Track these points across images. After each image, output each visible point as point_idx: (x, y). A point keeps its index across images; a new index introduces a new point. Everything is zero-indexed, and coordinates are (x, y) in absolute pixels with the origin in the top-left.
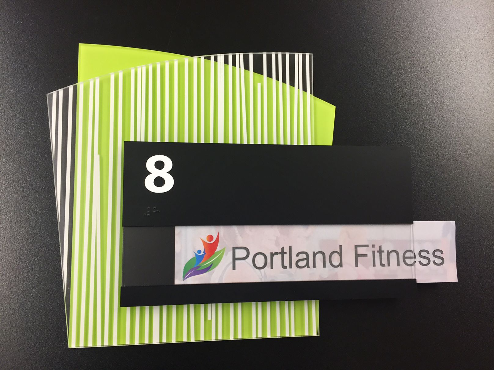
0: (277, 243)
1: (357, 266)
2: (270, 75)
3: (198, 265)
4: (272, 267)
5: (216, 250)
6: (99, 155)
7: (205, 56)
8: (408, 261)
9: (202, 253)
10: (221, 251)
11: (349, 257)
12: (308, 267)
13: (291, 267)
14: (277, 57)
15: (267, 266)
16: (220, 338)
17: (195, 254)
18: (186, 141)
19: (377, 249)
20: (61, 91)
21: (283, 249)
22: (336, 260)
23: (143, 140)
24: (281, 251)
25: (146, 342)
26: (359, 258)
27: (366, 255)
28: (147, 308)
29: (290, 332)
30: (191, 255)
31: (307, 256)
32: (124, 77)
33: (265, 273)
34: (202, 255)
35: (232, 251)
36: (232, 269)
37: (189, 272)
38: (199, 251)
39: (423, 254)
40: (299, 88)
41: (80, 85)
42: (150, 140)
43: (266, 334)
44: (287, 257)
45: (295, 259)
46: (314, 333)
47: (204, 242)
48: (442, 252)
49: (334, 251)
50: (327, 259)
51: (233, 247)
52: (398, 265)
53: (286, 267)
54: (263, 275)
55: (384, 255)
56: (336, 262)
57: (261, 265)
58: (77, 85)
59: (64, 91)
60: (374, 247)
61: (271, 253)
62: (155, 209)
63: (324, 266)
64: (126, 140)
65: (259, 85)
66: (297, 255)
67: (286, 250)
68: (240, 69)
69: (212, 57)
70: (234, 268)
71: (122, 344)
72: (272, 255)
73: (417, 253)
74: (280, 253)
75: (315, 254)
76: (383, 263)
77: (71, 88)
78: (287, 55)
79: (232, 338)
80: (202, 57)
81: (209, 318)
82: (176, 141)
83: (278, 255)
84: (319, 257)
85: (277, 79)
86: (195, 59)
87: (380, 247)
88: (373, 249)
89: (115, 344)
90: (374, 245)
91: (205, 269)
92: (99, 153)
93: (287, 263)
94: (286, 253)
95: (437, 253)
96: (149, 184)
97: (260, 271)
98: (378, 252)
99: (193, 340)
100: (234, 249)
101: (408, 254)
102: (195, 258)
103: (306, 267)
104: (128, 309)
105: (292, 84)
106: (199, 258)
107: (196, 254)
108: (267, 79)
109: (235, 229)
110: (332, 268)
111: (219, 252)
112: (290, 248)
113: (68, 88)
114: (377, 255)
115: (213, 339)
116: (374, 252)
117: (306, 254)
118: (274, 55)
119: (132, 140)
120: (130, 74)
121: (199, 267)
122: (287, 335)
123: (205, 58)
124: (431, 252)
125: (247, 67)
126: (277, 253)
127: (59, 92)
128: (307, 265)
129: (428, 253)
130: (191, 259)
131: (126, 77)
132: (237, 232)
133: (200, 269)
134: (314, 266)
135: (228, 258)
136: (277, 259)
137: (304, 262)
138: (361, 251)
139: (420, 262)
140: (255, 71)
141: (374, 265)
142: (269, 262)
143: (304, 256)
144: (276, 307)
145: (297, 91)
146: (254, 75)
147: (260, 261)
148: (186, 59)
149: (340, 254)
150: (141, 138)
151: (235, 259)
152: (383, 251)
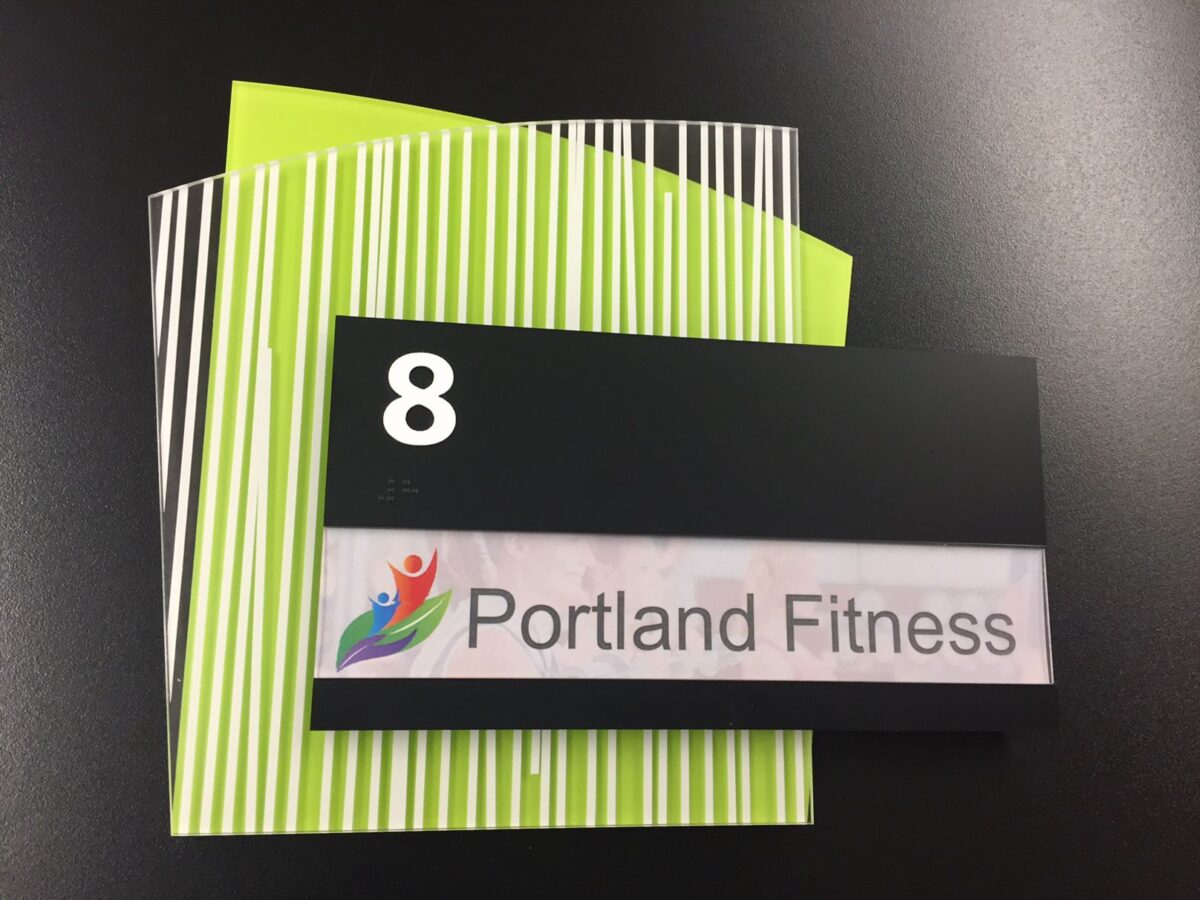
0: (587, 583)
1: (791, 647)
2: (694, 175)
3: (379, 633)
4: (572, 645)
5: (426, 594)
6: (270, 350)
7: (540, 123)
8: (922, 640)
9: (390, 602)
10: (440, 597)
11: (771, 625)
12: (667, 647)
13: (621, 645)
14: (712, 133)
15: (560, 640)
16: (561, 823)
17: (371, 603)
18: (488, 321)
19: (842, 606)
20: (183, 191)
21: (601, 598)
22: (737, 631)
23: (381, 315)
24: (596, 604)
25: (372, 826)
26: (797, 629)
27: (814, 622)
28: (377, 736)
29: (741, 813)
30: (360, 607)
31: (663, 618)
32: (340, 165)
33: (553, 658)
34: (392, 605)
35: (469, 600)
36: (467, 644)
37: (354, 649)
38: (384, 597)
39: (961, 623)
40: (764, 209)
41: (232, 178)
42: (398, 315)
43: (679, 818)
44: (611, 619)
45: (631, 625)
46: (801, 818)
47: (397, 574)
48: (1009, 621)
49: (732, 610)
50: (715, 630)
51: (472, 590)
52: (897, 649)
53: (608, 646)
54: (549, 665)
55: (861, 624)
56: (738, 636)
57: (544, 638)
58: (222, 179)
59: (191, 190)
60: (836, 602)
61: (572, 609)
62: (407, 486)
63: (708, 646)
64: (341, 314)
65: (668, 197)
66: (639, 616)
67: (611, 601)
68: (622, 159)
69: (556, 125)
70: (473, 643)
71: (309, 829)
72: (573, 613)
73: (945, 620)
74: (594, 609)
75: (683, 615)
76: (859, 643)
77: (208, 184)
78: (737, 128)
79: (590, 822)
80: (532, 125)
81: (534, 770)
82: (462, 319)
83: (588, 612)
84: (695, 622)
85: (712, 184)
86: (514, 129)
87: (851, 602)
88: (834, 607)
89: (291, 828)
90: (836, 597)
91: (397, 643)
92: (272, 343)
93: (611, 636)
94: (609, 609)
95: (997, 624)
96: (394, 422)
97: (542, 656)
98: (845, 614)
99: (491, 824)
100: (476, 593)
101: (923, 623)
102: (373, 614)
103: (662, 647)
104: (328, 737)
105: (748, 198)
106: (382, 613)
107: (375, 604)
108: (688, 186)
109: (479, 541)
110: (728, 651)
111: (435, 600)
112: (621, 596)
113: (202, 185)
114: (843, 621)
115: (544, 823)
116: (834, 614)
117: (661, 614)
118: (704, 126)
119: (354, 312)
120: (354, 159)
121: (383, 636)
122: (732, 821)
123: (539, 128)
124: (981, 619)
125: (638, 154)
126: (585, 609)
127: (180, 193)
128: (664, 642)
129: (974, 621)
130: (361, 617)
131: (345, 166)
132: (484, 550)
133: (385, 642)
134: (682, 646)
135: (457, 618)
136: (587, 624)
137: (657, 635)
138: (802, 610)
139: (953, 644)
140: (658, 163)
141: (836, 648)
142: (564, 631)
143: (657, 619)
144: (703, 746)
145: (761, 217)
146: (655, 173)
147: (541, 628)
148: (492, 129)
149: (749, 617)
150: (376, 310)
151: (475, 620)
152: (859, 614)
